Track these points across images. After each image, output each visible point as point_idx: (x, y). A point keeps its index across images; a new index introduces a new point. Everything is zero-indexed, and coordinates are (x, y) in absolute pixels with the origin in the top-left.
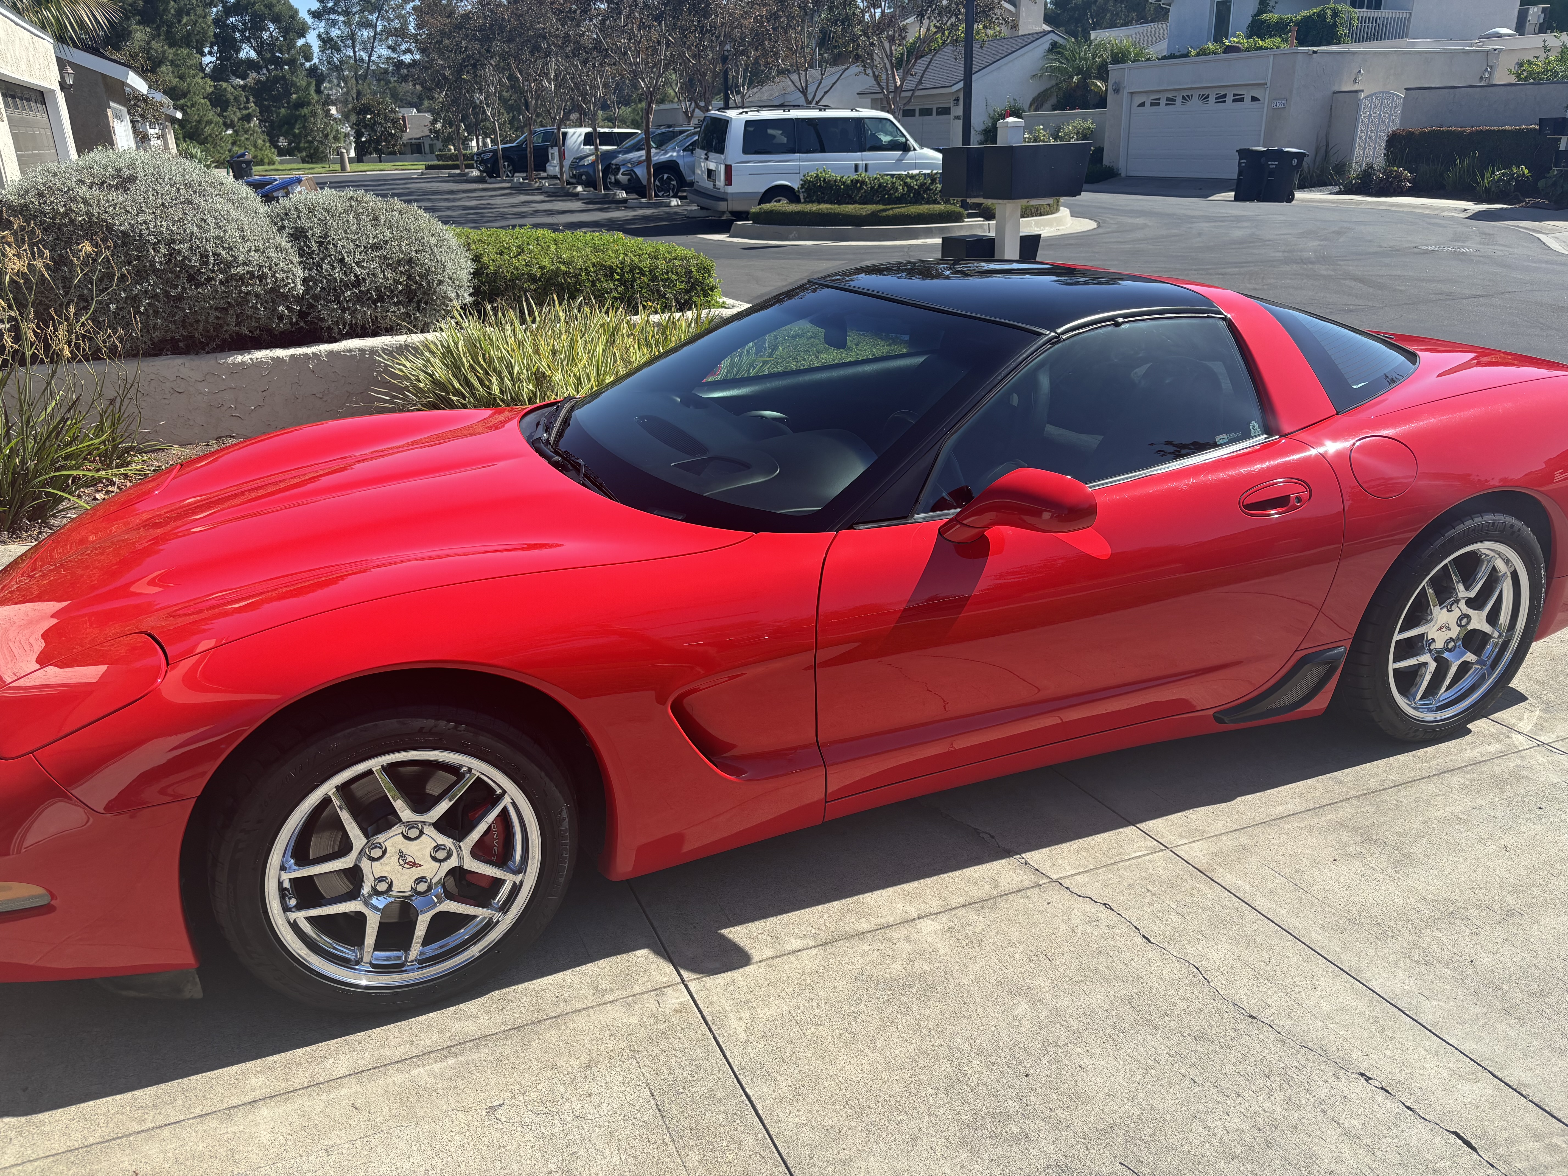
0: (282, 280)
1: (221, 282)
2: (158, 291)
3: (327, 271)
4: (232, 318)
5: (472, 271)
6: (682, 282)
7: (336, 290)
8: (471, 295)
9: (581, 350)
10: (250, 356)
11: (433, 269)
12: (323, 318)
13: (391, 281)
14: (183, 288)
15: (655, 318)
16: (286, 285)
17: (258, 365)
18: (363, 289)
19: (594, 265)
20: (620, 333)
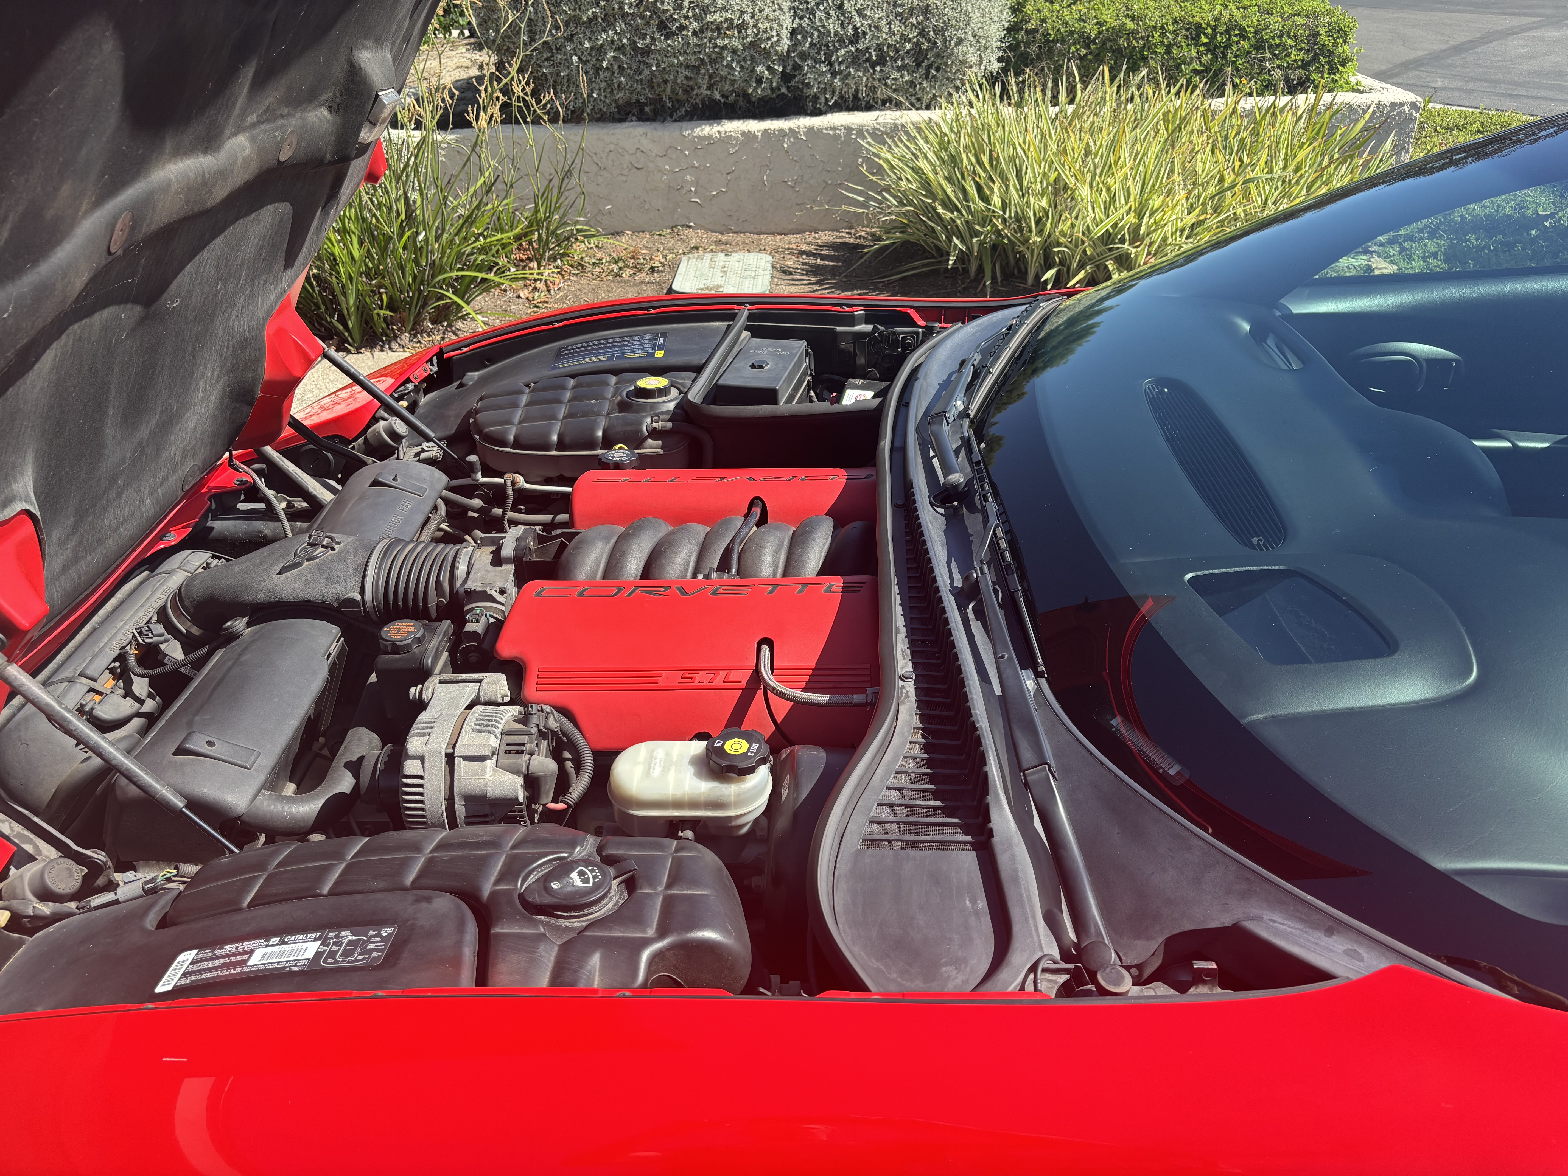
0: (765, 32)
1: (695, 33)
2: (625, 41)
3: (821, 20)
4: (703, 79)
5: (1007, 25)
6: (1301, 50)
7: (828, 47)
8: (1000, 60)
9: (1125, 153)
10: (719, 128)
11: (954, 22)
12: (809, 83)
13: (898, 38)
14: (653, 39)
15: (1248, 103)
16: (769, 39)
17: (726, 140)
18: (861, 46)
19: (1175, 22)
20: (1189, 128)
